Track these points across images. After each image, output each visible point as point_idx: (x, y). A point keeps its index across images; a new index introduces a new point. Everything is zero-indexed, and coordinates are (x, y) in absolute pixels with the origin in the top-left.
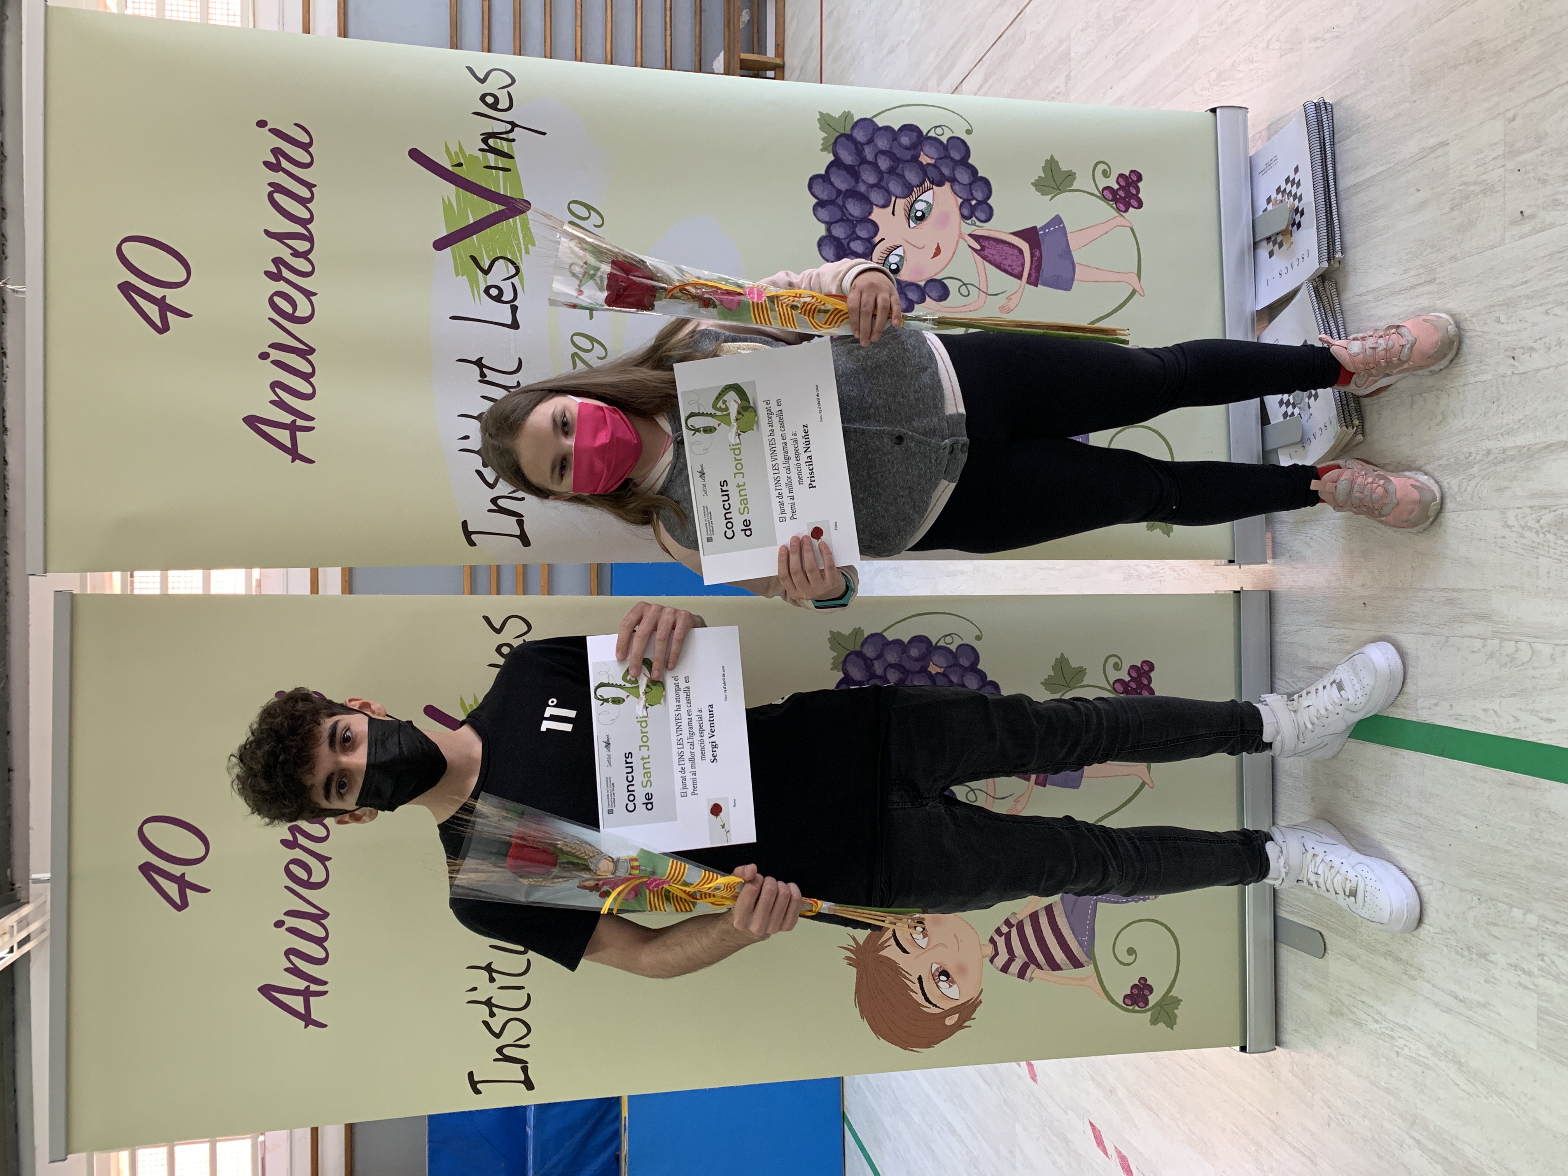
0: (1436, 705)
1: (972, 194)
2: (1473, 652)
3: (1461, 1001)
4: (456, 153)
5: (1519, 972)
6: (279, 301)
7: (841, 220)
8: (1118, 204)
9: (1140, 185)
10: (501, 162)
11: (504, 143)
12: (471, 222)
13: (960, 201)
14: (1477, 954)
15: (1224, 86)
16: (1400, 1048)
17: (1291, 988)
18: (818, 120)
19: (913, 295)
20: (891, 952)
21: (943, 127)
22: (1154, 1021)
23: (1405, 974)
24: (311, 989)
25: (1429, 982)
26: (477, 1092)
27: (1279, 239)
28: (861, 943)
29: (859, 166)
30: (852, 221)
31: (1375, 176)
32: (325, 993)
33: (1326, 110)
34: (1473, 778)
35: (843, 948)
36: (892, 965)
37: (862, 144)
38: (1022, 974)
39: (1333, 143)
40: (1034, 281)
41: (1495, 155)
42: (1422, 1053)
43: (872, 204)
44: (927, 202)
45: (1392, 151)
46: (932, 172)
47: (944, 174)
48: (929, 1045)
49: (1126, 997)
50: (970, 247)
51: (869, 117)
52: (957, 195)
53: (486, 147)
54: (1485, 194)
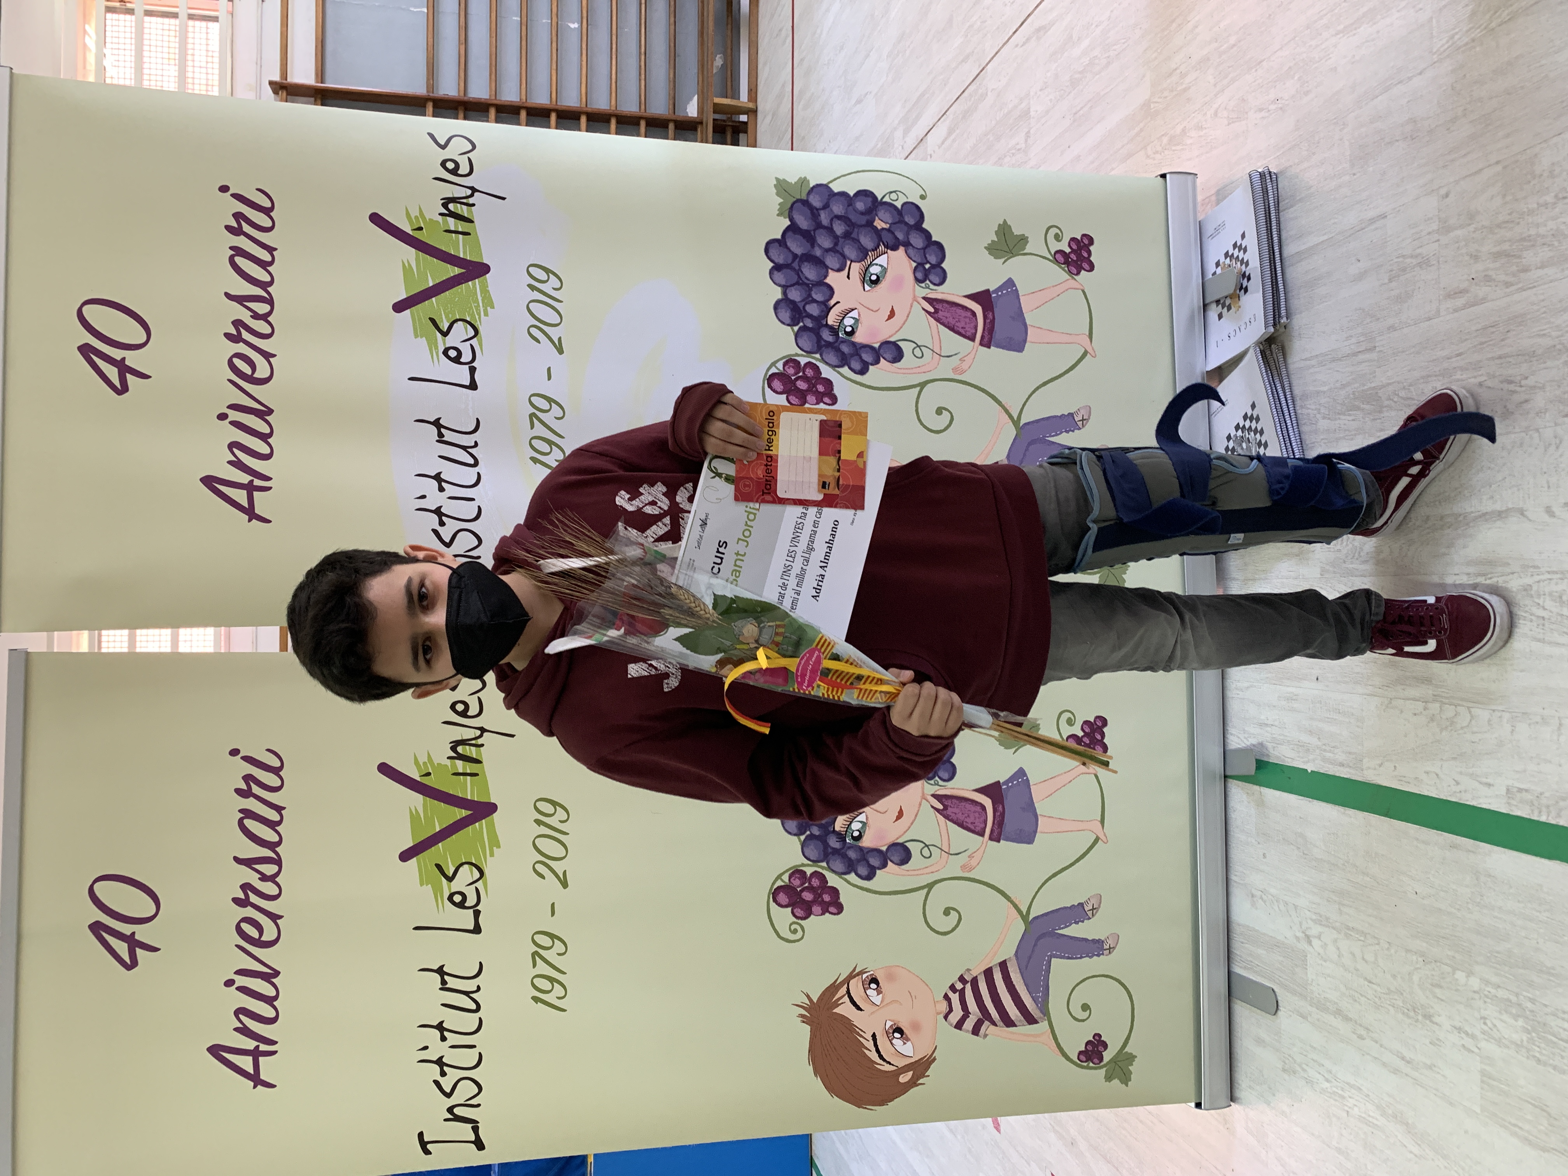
0: (1381, 765)
1: (926, 258)
2: (1415, 714)
3: (1408, 1062)
4: (416, 217)
5: (1463, 1035)
6: (237, 362)
7: (797, 283)
8: (1070, 267)
9: (1091, 248)
10: (461, 226)
11: (465, 207)
12: (431, 284)
13: (914, 264)
14: (1422, 1015)
15: (1174, 150)
16: (1350, 1108)
17: (1245, 1044)
18: (775, 186)
19: (867, 357)
20: (845, 1009)
21: (898, 193)
22: (1109, 1078)
23: (1354, 1033)
24: (261, 1049)
25: (1377, 1042)
26: (427, 1152)
27: (1228, 302)
28: (815, 1001)
29: (814, 230)
30: (807, 285)
31: (1317, 245)
32: (274, 1053)
33: (1271, 179)
34: (1417, 839)
35: (797, 1005)
36: (845, 1021)
37: (817, 210)
38: (976, 1031)
39: (1278, 211)
40: (986, 343)
41: (1430, 230)
42: (1371, 1114)
43: (827, 268)
44: (881, 266)
45: (1333, 221)
46: (887, 237)
47: (897, 238)
48: (882, 1103)
49: (1080, 1053)
50: (924, 309)
51: (825, 182)
52: (911, 259)
53: (446, 212)
54: (1421, 267)
